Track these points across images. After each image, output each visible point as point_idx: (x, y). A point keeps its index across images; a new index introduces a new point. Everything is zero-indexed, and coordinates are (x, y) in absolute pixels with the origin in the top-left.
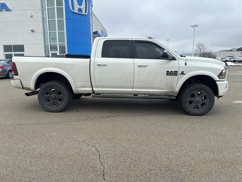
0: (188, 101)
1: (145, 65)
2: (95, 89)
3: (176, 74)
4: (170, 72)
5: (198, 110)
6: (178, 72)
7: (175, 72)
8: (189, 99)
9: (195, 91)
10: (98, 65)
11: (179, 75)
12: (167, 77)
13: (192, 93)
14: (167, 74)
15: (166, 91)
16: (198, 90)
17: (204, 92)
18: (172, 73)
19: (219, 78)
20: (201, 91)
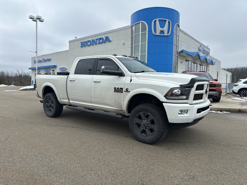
0: (135, 123)
1: (99, 81)
2: (70, 101)
3: (122, 91)
4: (117, 89)
5: (146, 137)
6: (123, 89)
7: (121, 88)
8: (136, 121)
9: (141, 112)
10: (71, 81)
11: (124, 92)
12: (115, 94)
13: (139, 114)
14: (114, 90)
15: (116, 109)
16: (145, 111)
17: (151, 115)
18: (118, 89)
19: (167, 99)
20: (148, 113)
